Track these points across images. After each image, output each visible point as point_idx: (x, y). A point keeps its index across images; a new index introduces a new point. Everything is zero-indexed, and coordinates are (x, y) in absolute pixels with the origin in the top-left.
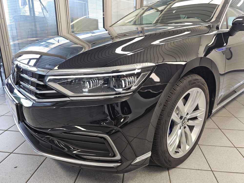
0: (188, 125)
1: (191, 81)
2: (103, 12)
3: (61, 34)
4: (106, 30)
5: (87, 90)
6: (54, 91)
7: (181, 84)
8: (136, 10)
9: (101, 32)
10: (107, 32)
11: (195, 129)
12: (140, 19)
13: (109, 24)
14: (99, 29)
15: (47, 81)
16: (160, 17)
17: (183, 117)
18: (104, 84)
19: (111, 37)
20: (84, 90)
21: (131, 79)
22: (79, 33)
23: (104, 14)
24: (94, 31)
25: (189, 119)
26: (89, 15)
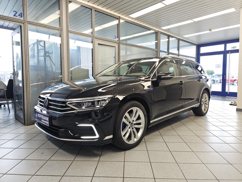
0: (135, 127)
1: (131, 104)
2: (92, 63)
3: (64, 82)
4: (95, 79)
5: (84, 107)
6: (70, 108)
7: (126, 105)
8: (115, 64)
9: (91, 80)
10: (95, 80)
11: (140, 130)
12: (118, 69)
13: (96, 72)
14: (90, 78)
15: (67, 104)
16: (128, 72)
17: (130, 122)
18: (92, 105)
19: (98, 83)
20: (83, 107)
21: (103, 102)
22: (76, 81)
23: (93, 64)
24: (85, 80)
25: (135, 124)
26: (81, 66)
